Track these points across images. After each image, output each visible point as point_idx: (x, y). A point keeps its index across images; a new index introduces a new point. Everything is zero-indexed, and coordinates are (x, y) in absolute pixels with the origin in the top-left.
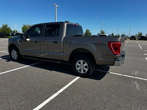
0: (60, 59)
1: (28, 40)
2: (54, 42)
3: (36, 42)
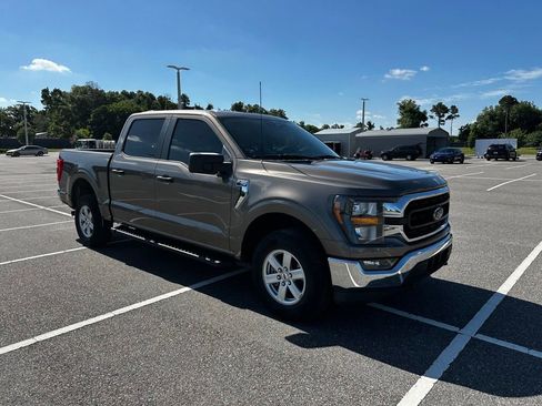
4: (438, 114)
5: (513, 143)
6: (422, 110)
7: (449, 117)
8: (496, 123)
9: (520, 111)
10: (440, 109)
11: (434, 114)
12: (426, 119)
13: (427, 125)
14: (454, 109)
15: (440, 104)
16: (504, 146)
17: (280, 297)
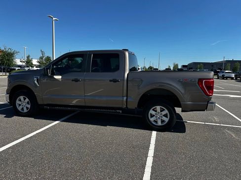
0: (121, 106)
1: (58, 77)
2: (111, 81)
3: (77, 80)
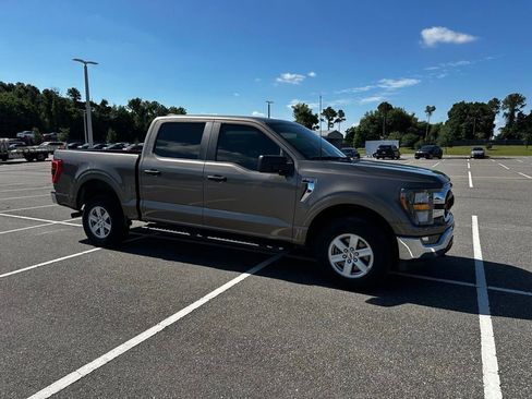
4: (328, 117)
5: (396, 143)
6: (314, 113)
7: (337, 121)
8: (375, 126)
9: (394, 116)
10: (329, 113)
11: (324, 118)
12: (317, 122)
13: (318, 127)
14: (342, 113)
15: (329, 108)
16: (390, 147)
17: (346, 272)
